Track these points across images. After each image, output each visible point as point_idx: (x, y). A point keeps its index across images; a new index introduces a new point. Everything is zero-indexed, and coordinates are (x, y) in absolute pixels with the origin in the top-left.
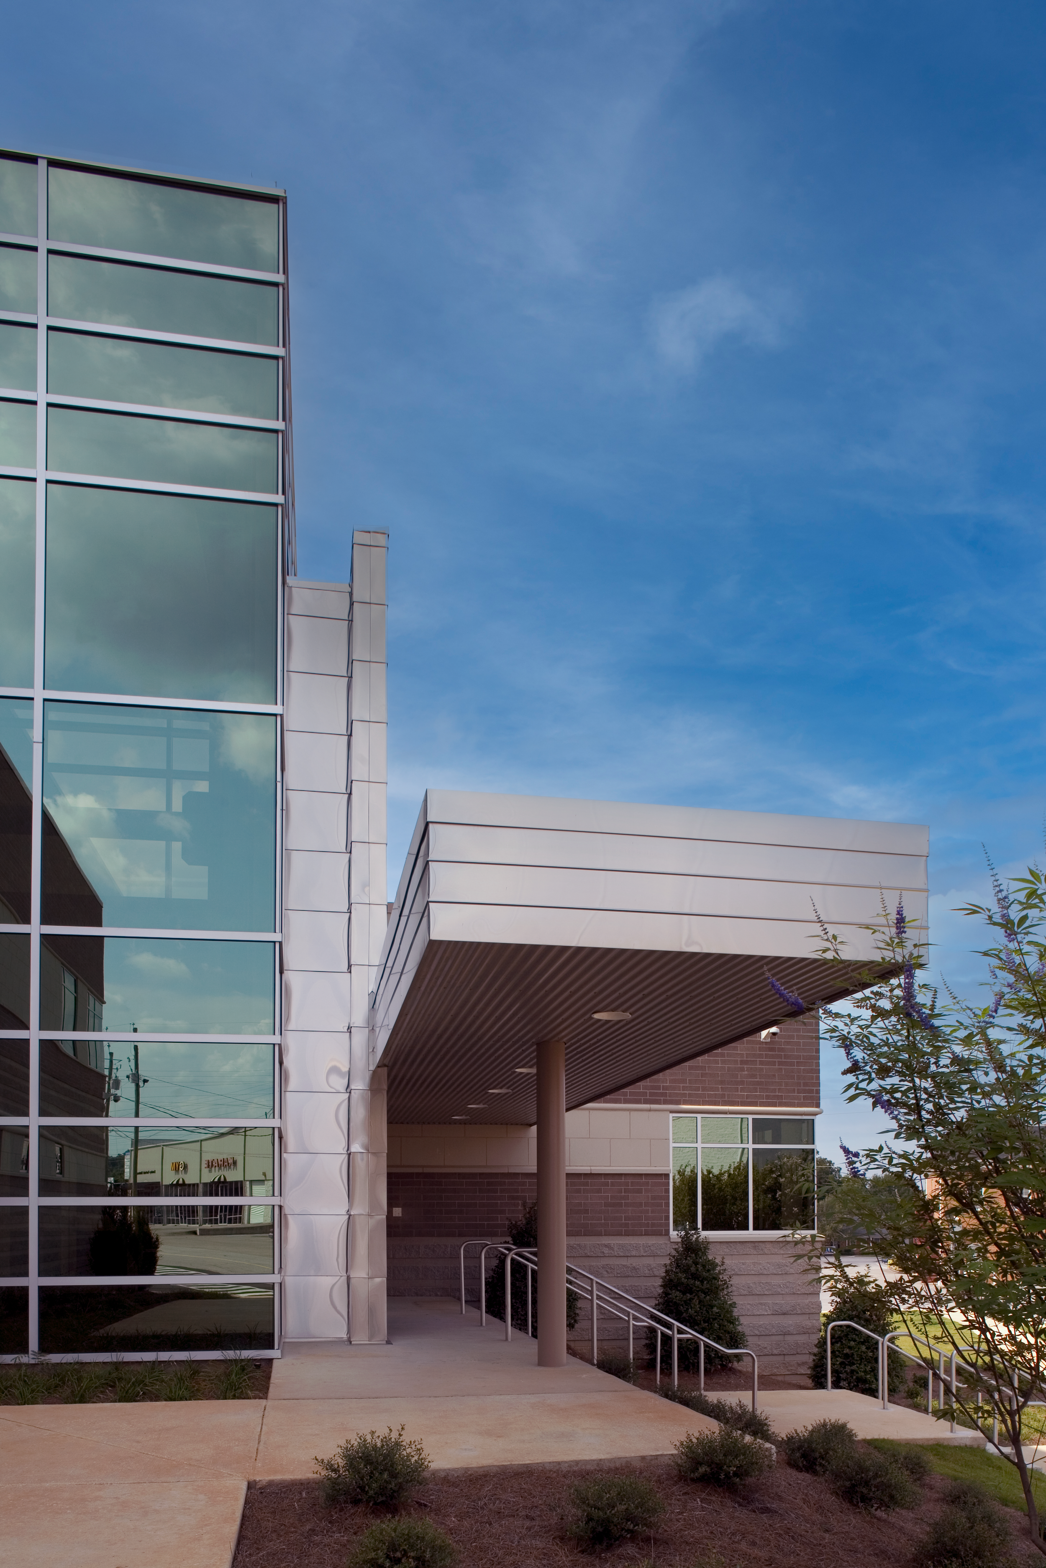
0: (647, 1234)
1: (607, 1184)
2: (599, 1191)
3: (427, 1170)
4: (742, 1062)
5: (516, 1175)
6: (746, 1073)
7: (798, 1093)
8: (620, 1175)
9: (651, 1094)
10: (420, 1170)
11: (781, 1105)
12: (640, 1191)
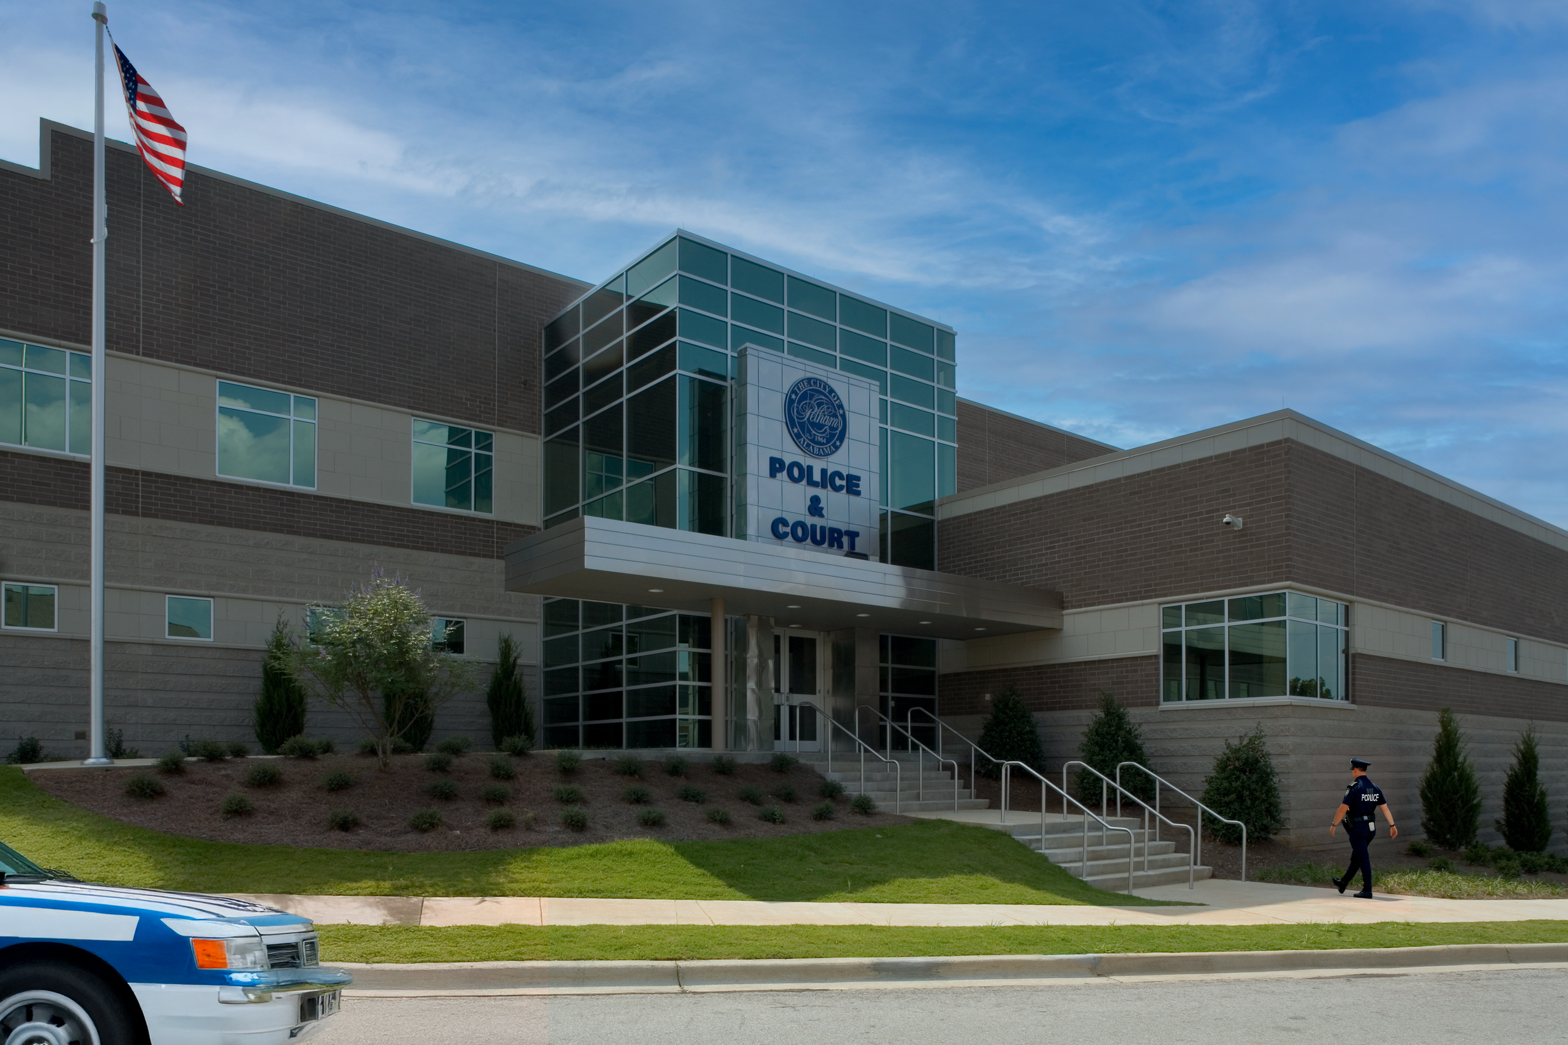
0: (1142, 705)
1: (1113, 667)
2: (1108, 673)
3: (1002, 667)
4: (1218, 552)
5: (1054, 666)
6: (1221, 560)
7: (1268, 571)
8: (1122, 659)
9: (1146, 592)
10: (997, 668)
11: (1253, 584)
12: (1136, 671)
